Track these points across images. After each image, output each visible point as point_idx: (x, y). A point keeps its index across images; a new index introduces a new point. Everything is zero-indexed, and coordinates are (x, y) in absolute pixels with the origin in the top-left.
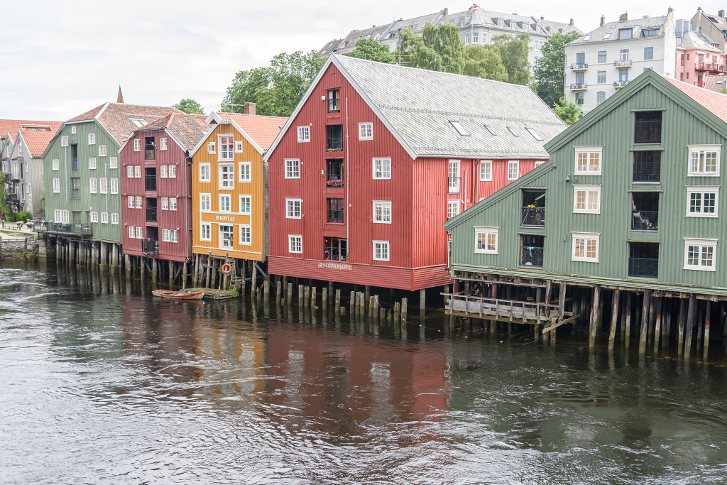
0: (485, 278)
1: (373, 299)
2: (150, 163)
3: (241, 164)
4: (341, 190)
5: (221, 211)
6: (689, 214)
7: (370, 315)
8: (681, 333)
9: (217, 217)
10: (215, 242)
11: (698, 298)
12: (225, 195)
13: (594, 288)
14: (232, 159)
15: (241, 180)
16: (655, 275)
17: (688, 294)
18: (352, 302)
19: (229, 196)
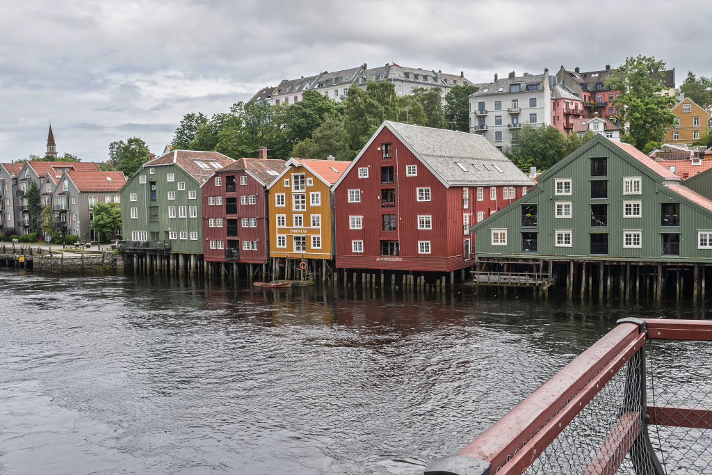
0: (499, 260)
1: (420, 279)
2: (230, 195)
3: (311, 193)
4: (393, 209)
5: (294, 227)
6: (625, 216)
7: (418, 289)
8: (622, 285)
9: (291, 231)
10: (290, 248)
11: (632, 264)
12: (298, 215)
13: (570, 263)
14: (304, 190)
15: (311, 205)
16: (607, 252)
17: (626, 262)
18: (404, 282)
19: (302, 216)
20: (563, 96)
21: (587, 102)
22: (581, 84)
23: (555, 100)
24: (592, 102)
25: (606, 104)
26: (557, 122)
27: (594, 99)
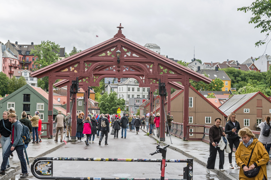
20: (9, 57)
21: (21, 60)
22: (18, 51)
23: (5, 58)
24: (24, 60)
25: (31, 62)
26: (5, 70)
27: (25, 59)
